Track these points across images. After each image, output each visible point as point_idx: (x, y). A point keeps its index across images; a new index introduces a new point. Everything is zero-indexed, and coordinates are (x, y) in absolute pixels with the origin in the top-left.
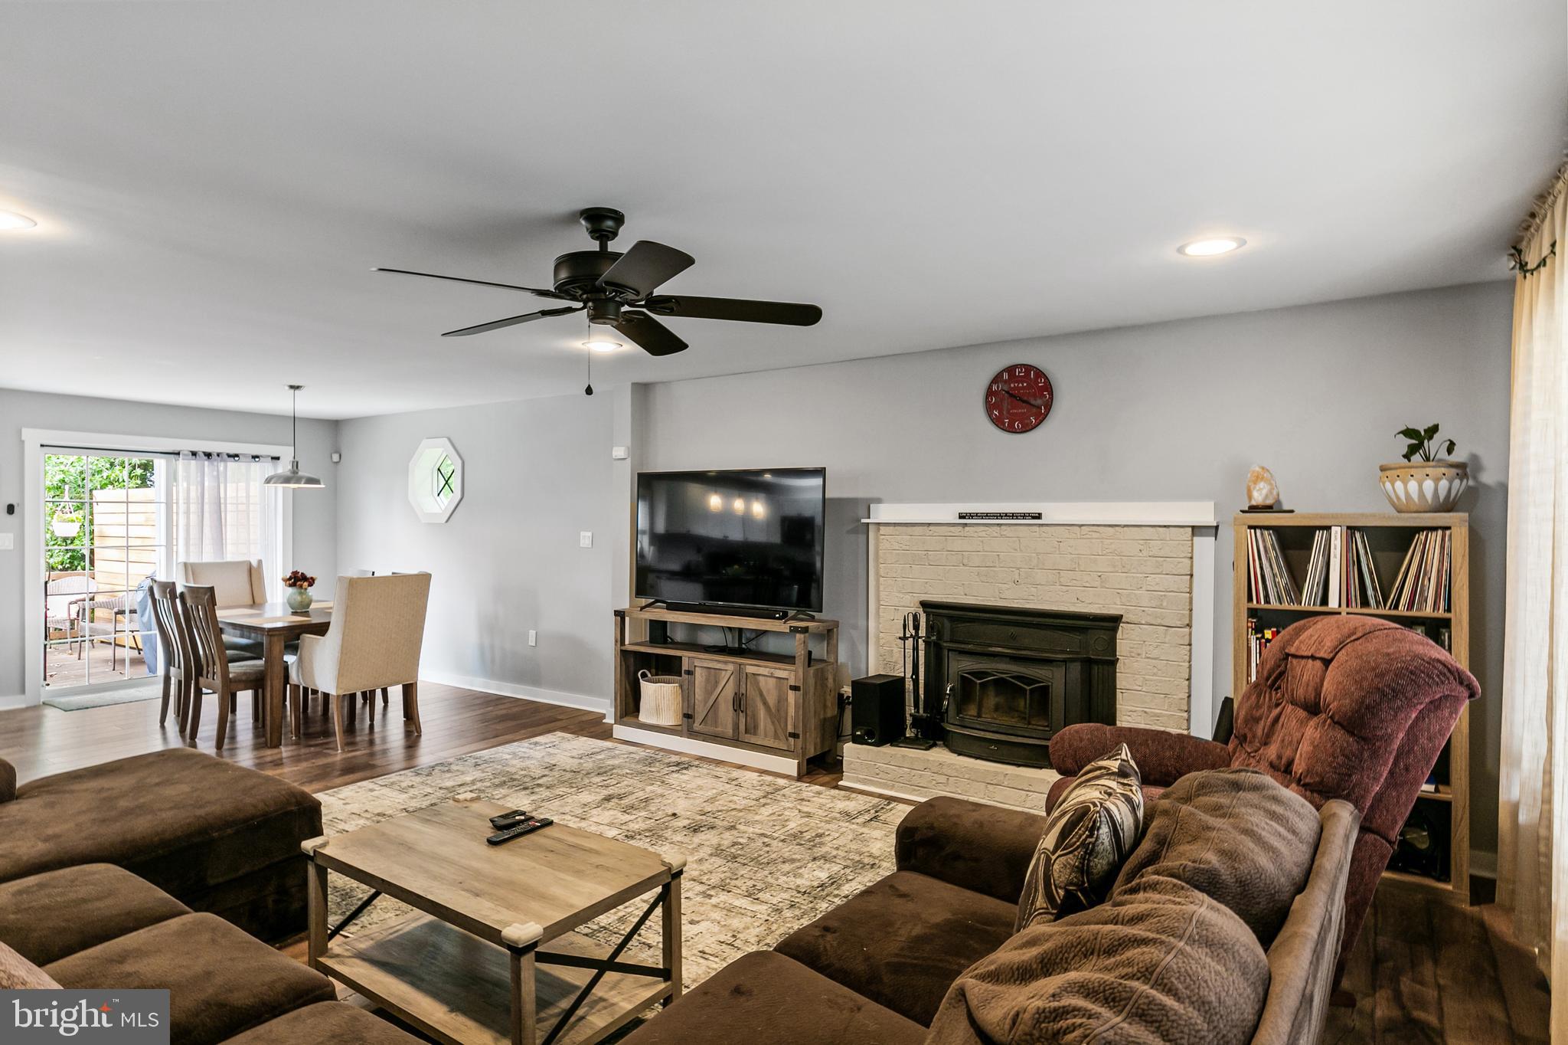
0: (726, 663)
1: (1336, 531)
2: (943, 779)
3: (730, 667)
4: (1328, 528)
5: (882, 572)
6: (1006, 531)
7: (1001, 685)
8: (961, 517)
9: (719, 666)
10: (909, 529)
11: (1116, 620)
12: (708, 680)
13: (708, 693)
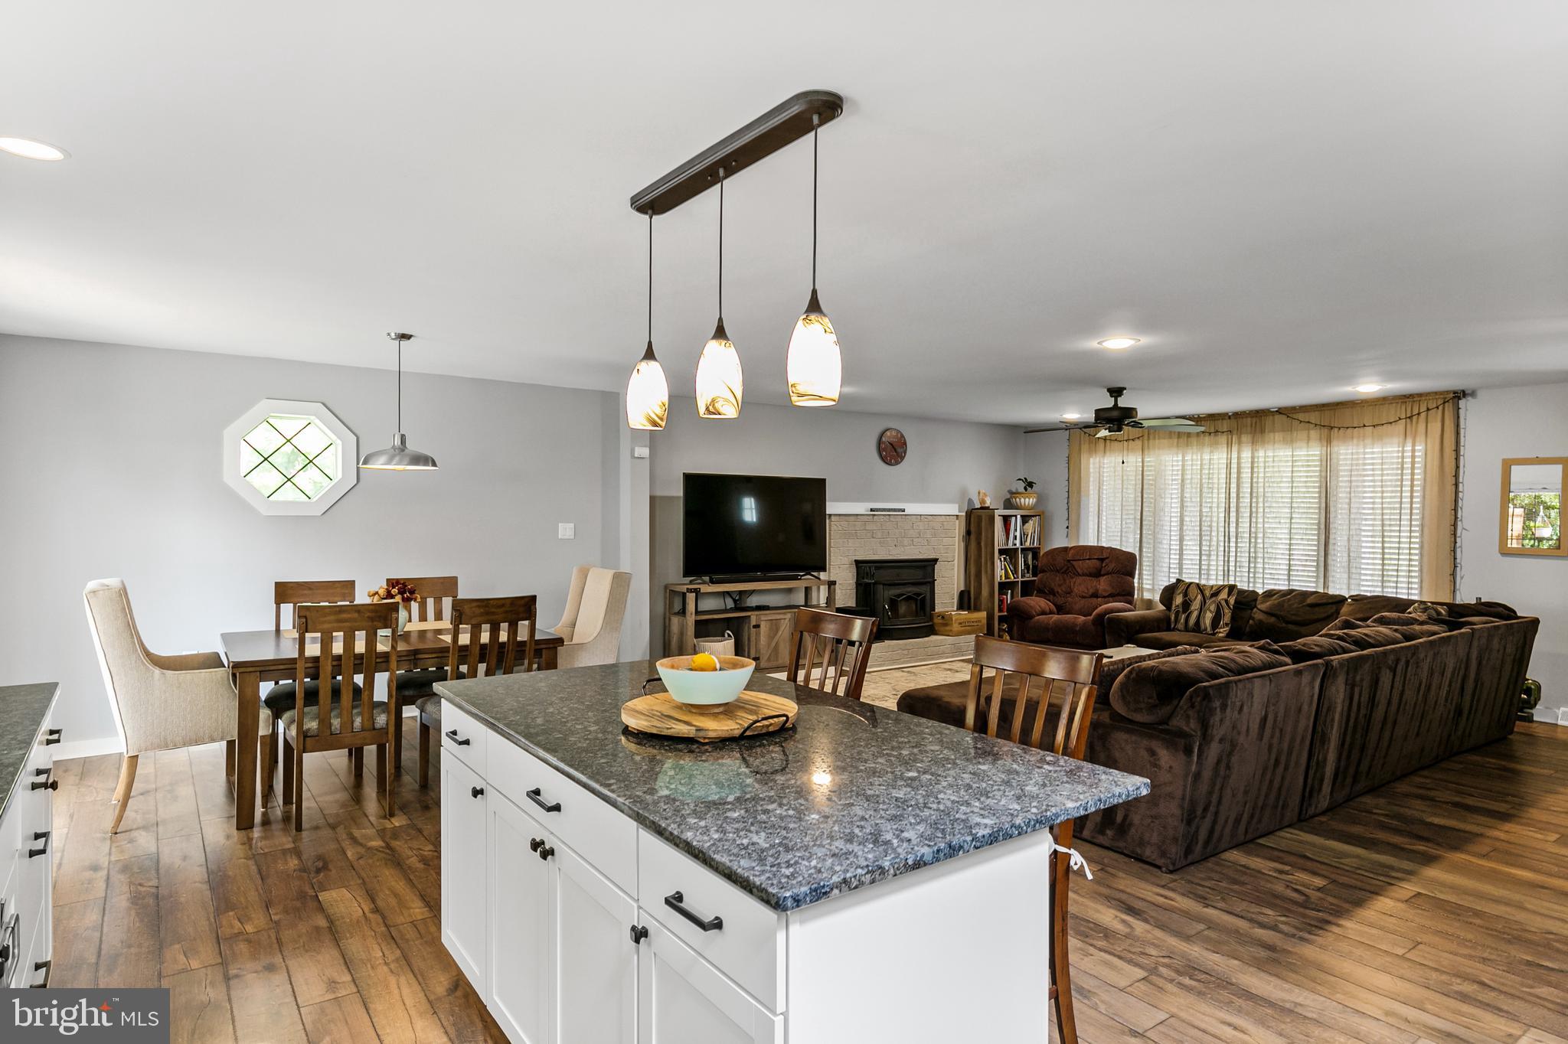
0: (785, 613)
1: (1019, 517)
2: (906, 652)
3: (788, 616)
4: (1016, 516)
5: (832, 545)
6: (892, 519)
7: (909, 598)
8: (872, 510)
9: (778, 617)
10: (847, 518)
11: (935, 561)
12: (771, 629)
13: (771, 638)
